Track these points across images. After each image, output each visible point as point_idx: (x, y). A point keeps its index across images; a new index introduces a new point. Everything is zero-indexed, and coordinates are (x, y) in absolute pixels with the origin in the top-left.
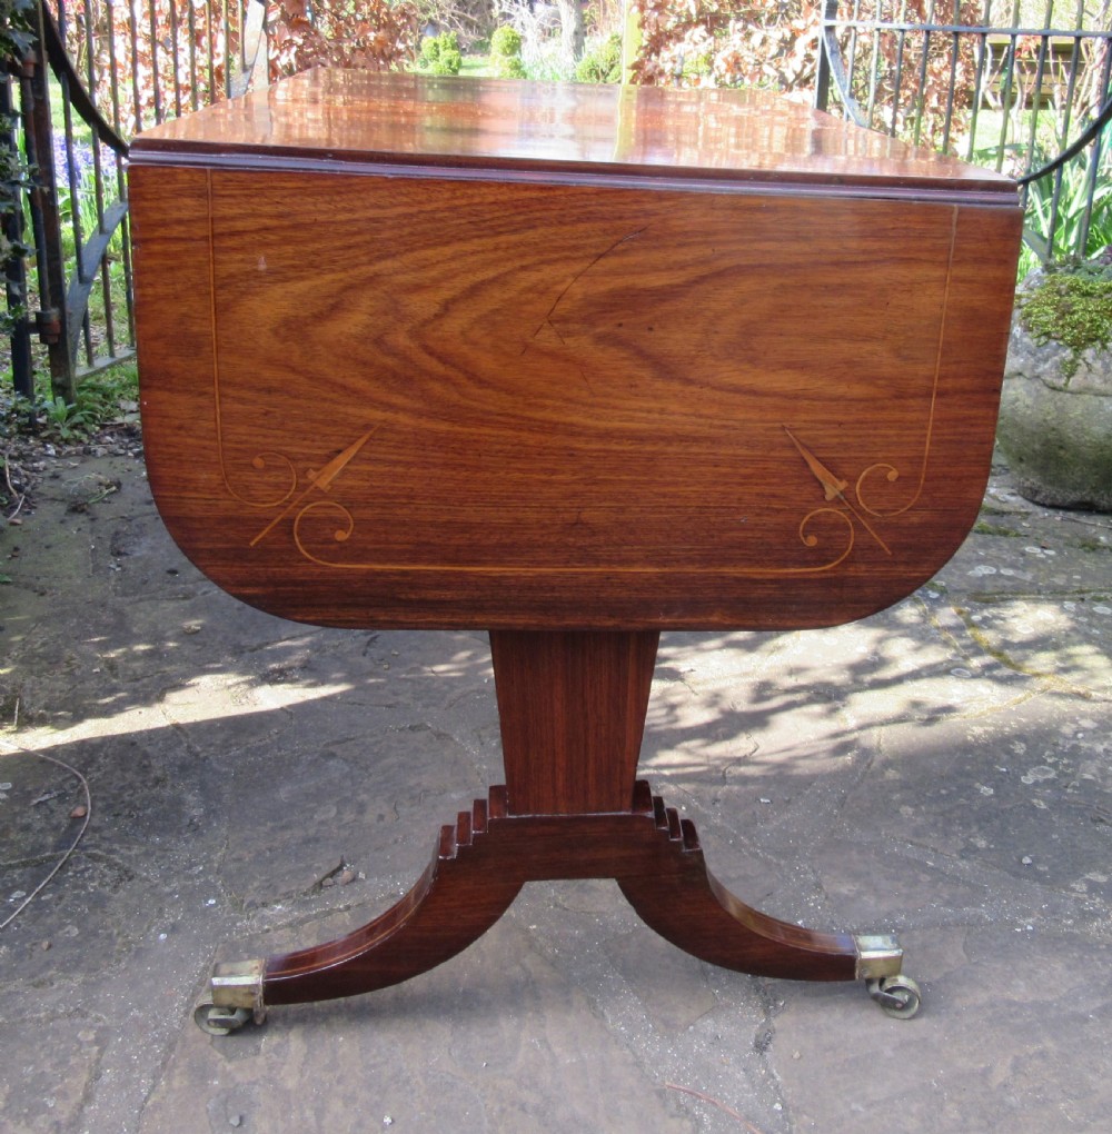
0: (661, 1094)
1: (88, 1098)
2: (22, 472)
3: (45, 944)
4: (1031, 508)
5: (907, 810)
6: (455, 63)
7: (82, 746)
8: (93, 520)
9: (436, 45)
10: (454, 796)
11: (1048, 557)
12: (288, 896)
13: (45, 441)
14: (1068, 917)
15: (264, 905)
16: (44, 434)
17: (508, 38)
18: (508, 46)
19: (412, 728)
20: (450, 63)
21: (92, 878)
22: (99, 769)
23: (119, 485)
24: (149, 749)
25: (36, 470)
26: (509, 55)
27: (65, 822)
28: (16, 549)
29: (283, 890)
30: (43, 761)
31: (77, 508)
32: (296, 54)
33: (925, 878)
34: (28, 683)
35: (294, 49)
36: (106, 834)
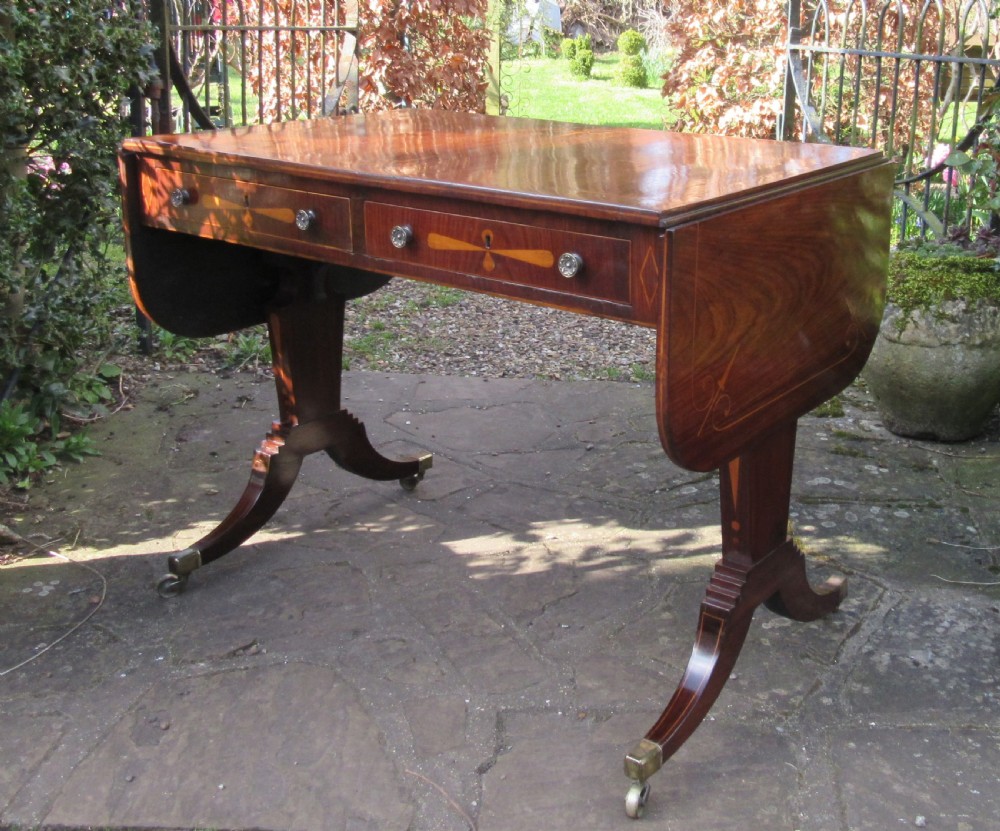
0: (402, 790)
1: (46, 758)
2: (132, 381)
3: (49, 674)
4: (888, 435)
5: (664, 640)
6: (588, 61)
7: (112, 560)
8: (172, 416)
9: (573, 46)
10: (347, 608)
11: (881, 473)
12: (210, 658)
13: (154, 360)
14: (743, 714)
15: (193, 662)
16: (154, 355)
17: (631, 40)
18: (631, 47)
19: (337, 564)
20: (584, 60)
21: (91, 640)
22: (118, 577)
23: (196, 393)
24: (155, 566)
25: (143, 381)
26: (632, 54)
27: (85, 606)
28: (112, 434)
29: (208, 654)
30: (84, 569)
31: (162, 408)
32: (386, 71)
33: (652, 681)
34: (90, 521)
35: (384, 68)
36: (110, 615)
